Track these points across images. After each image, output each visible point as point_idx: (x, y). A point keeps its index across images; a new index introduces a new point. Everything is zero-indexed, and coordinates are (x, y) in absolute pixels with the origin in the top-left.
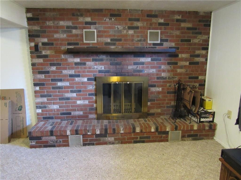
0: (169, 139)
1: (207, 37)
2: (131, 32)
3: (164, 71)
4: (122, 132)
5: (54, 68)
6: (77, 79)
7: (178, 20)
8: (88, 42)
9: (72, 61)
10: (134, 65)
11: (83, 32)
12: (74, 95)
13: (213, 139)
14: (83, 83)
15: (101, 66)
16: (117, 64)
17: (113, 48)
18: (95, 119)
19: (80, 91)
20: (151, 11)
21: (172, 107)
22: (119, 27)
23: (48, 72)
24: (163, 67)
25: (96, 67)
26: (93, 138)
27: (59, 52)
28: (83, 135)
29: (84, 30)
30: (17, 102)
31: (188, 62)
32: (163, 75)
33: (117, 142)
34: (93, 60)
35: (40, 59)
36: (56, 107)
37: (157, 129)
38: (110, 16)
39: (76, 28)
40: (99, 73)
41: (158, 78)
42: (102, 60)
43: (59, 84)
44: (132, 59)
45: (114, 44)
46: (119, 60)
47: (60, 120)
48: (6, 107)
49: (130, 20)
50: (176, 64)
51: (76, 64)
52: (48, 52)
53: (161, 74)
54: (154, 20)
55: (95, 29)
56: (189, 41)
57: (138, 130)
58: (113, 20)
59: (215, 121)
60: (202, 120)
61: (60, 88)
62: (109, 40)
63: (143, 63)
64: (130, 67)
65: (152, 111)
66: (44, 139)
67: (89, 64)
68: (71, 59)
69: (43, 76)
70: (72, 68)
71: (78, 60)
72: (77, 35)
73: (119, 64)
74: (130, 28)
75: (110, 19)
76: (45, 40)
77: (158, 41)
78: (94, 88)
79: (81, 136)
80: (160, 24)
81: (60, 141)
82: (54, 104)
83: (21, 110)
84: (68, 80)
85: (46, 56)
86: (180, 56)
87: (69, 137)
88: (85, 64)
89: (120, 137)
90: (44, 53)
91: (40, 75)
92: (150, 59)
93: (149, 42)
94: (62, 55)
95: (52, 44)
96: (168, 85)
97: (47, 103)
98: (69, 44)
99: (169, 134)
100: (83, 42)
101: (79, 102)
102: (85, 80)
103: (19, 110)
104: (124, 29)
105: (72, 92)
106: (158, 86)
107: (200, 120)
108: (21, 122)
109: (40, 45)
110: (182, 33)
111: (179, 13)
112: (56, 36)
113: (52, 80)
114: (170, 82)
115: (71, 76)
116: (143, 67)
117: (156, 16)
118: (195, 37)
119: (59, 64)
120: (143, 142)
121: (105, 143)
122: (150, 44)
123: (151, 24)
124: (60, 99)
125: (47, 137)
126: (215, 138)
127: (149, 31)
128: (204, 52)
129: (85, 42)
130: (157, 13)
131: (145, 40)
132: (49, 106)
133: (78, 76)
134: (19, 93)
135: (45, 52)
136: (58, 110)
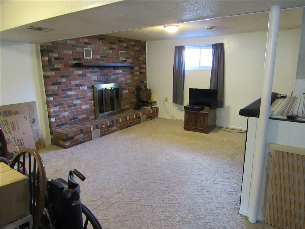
0: (141, 121)
1: (145, 56)
2: (111, 52)
3: (128, 79)
4: (121, 121)
5: (64, 80)
6: (81, 88)
7: (132, 45)
8: (87, 58)
9: (77, 73)
10: (114, 75)
11: (83, 50)
12: (79, 101)
13: (158, 117)
14: (84, 91)
15: (95, 77)
16: (104, 75)
17: (102, 63)
18: (94, 119)
19: (83, 98)
20: (120, 38)
21: (134, 102)
22: (104, 47)
23: (60, 83)
24: (128, 76)
25: (92, 77)
26: (105, 129)
27: (67, 65)
28: (100, 129)
29: (84, 49)
30: (30, 115)
31: (139, 72)
32: (129, 81)
33: (118, 129)
34: (90, 72)
35: (53, 72)
36: (66, 114)
37: (136, 116)
38: (99, 39)
39: (78, 46)
40: (94, 82)
41: (126, 84)
42: (96, 72)
43: (69, 93)
44: (113, 71)
45: (102, 60)
46: (106, 71)
47: (70, 125)
48: (27, 120)
49: (110, 43)
50: (133, 73)
51: (80, 75)
52: (59, 66)
53: (127, 81)
54: (122, 44)
55: (91, 48)
56: (138, 58)
57: (128, 118)
58: (101, 42)
59: (157, 107)
60: (152, 107)
61: (69, 96)
62: (99, 57)
63: (118, 74)
64: (112, 77)
65: (125, 107)
66: (76, 138)
67: (88, 75)
68: (76, 72)
69: (56, 87)
70: (77, 79)
71: (80, 72)
72: (79, 52)
73: (106, 75)
74: (110, 49)
75: (99, 41)
76: (57, 55)
77: (124, 58)
78: (92, 94)
79: (99, 129)
80: (125, 47)
81: (86, 137)
82: (65, 111)
83: (34, 122)
84: (74, 90)
85: (58, 69)
86: (135, 68)
87: (92, 131)
88: (86, 75)
89: (119, 125)
90: (56, 66)
91: (54, 86)
92: (121, 70)
93: (120, 59)
94: (70, 69)
95: (62, 59)
96: (131, 88)
97: (59, 112)
98: (75, 59)
99: (141, 118)
100: (84, 58)
101: (83, 107)
102: (86, 88)
103: (32, 123)
104: (107, 49)
105: (78, 99)
106: (127, 90)
107: (151, 107)
108: (37, 134)
109: (53, 59)
110: (135, 53)
111: (133, 40)
112: (65, 52)
113: (63, 90)
114: (131, 86)
115: (76, 85)
116: (118, 77)
117: (122, 42)
118: (140, 57)
119: (68, 76)
120: (130, 126)
121: (113, 132)
122: (121, 60)
123: (121, 47)
124: (69, 107)
125: (78, 136)
126: (159, 116)
127: (120, 51)
128: (144, 66)
129: (85, 58)
130: (123, 40)
131: (118, 58)
132: (62, 114)
133: (82, 85)
134: (31, 105)
135: (58, 66)
136: (68, 116)
